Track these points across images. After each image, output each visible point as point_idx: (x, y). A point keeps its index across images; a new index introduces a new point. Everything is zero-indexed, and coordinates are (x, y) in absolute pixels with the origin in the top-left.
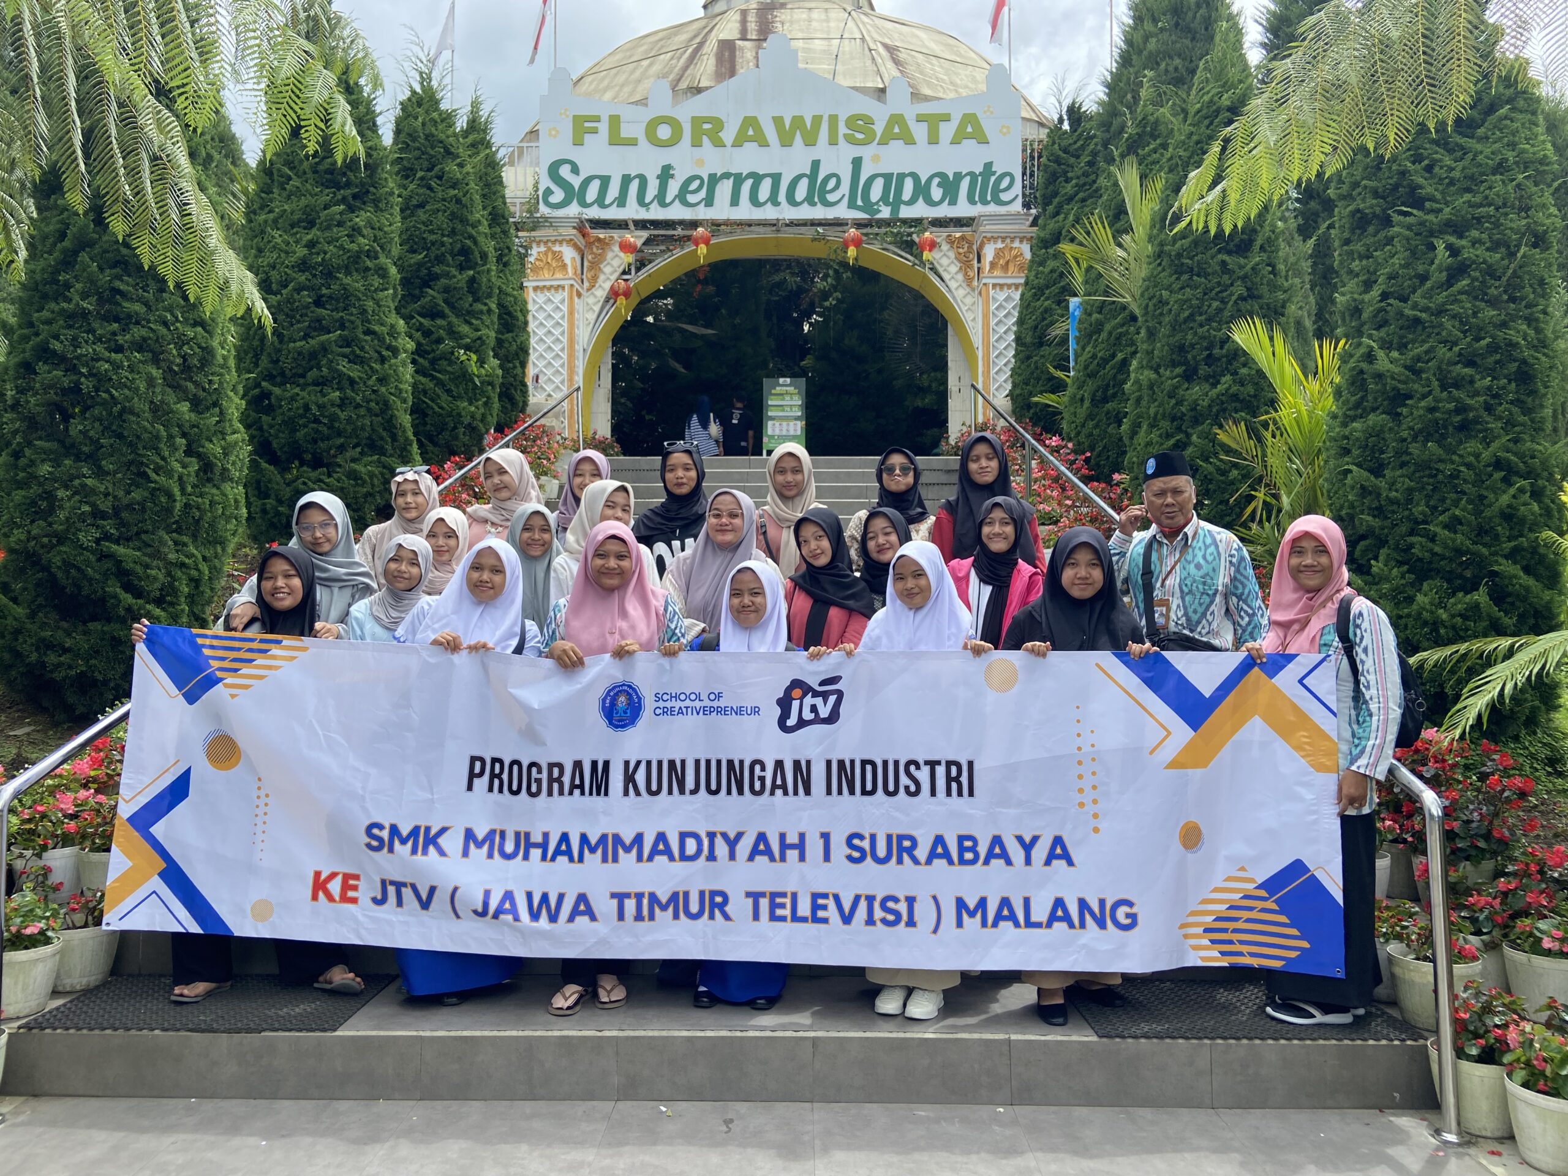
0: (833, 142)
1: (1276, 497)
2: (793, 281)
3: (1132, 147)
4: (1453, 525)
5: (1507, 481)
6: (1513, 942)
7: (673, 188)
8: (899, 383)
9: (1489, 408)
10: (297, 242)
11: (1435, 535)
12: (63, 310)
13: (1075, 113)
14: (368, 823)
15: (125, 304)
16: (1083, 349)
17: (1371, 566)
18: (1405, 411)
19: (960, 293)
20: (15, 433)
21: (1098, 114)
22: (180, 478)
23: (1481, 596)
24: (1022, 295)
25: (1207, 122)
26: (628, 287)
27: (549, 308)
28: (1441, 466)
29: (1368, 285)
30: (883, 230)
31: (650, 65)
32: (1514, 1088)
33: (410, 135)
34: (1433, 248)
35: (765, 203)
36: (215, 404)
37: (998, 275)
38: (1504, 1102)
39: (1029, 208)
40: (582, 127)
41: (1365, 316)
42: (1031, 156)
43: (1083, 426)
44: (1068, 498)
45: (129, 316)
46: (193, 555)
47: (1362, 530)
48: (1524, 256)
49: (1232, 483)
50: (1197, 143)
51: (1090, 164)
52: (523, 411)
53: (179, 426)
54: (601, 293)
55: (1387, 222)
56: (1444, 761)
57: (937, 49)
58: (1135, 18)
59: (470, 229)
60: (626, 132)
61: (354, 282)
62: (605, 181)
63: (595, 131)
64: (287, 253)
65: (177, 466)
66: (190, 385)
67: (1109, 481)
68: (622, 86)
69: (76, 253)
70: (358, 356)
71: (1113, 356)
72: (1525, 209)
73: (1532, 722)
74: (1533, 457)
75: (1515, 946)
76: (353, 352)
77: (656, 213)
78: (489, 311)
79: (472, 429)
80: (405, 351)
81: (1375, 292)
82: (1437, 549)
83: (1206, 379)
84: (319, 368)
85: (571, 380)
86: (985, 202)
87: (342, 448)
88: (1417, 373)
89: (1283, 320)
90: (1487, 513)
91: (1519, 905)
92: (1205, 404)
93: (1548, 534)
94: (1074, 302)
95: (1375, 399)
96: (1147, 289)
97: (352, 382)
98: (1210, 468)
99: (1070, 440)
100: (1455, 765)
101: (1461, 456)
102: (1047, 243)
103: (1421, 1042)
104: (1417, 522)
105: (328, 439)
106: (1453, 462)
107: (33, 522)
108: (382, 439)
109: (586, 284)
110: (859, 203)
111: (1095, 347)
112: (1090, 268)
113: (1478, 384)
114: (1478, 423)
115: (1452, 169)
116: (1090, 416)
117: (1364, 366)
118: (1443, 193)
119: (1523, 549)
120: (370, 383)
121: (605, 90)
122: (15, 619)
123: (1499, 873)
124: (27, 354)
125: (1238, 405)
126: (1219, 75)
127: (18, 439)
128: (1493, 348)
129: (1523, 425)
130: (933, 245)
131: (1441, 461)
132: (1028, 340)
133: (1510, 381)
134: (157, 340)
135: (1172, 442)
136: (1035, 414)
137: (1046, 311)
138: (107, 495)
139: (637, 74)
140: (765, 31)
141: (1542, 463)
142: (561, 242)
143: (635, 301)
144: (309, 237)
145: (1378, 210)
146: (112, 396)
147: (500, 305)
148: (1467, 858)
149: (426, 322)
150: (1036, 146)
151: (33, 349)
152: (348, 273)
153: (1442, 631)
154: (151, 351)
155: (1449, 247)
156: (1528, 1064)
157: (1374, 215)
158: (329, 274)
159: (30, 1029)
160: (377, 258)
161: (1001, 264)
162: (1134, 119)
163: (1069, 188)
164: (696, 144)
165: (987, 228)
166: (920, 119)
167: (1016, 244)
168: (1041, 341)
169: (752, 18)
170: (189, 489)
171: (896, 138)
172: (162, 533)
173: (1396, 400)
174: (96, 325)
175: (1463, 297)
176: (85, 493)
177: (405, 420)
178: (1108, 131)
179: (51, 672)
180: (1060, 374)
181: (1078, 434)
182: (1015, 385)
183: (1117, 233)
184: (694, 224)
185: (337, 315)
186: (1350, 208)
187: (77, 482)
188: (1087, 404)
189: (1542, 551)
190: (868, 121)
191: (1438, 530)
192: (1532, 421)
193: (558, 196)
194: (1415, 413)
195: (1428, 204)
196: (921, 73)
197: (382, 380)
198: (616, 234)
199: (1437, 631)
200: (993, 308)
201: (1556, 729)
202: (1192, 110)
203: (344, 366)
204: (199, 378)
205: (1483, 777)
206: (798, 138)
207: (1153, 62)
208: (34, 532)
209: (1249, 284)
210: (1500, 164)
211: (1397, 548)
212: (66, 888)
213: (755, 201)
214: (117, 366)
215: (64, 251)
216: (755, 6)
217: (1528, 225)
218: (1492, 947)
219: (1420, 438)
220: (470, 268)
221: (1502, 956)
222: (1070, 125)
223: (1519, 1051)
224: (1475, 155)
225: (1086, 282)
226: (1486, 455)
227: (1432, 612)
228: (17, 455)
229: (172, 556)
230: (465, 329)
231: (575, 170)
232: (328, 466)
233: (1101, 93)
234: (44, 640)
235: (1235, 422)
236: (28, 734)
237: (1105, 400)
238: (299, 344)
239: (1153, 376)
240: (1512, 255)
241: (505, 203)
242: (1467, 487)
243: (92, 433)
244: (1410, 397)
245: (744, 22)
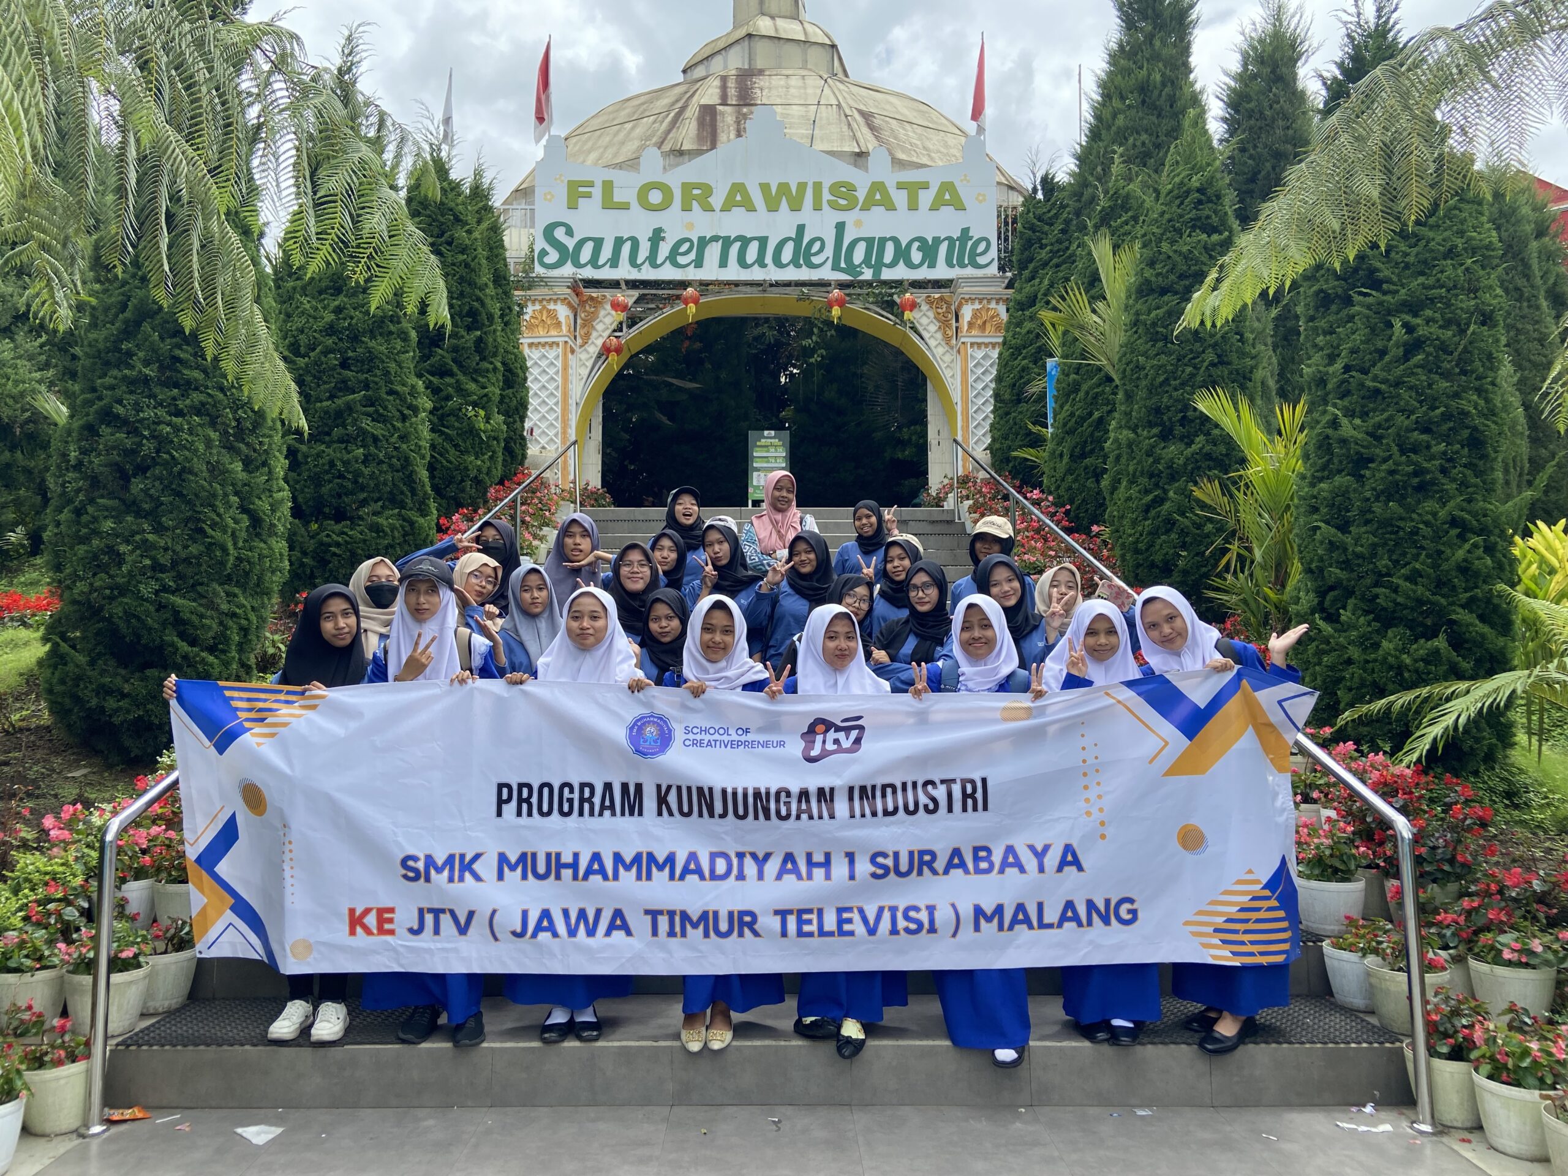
0: (817, 207)
1: (1249, 550)
2: (771, 335)
3: (1105, 220)
4: (1412, 578)
5: (1462, 537)
6: (1477, 954)
7: (664, 250)
8: (878, 435)
9: (1444, 471)
10: (325, 308)
11: (1398, 586)
12: (125, 377)
13: (1047, 182)
14: (402, 856)
15: (185, 372)
16: (1062, 407)
17: (1339, 615)
18: (1367, 473)
19: (939, 351)
20: (79, 490)
21: (1070, 184)
22: (233, 534)
23: (1440, 642)
24: (1000, 354)
25: (1177, 202)
26: (620, 344)
27: (544, 363)
28: (1401, 524)
29: (1332, 358)
30: (865, 291)
31: (633, 128)
32: (1481, 1080)
33: (421, 203)
34: (1391, 326)
35: (752, 265)
36: (265, 464)
37: (976, 336)
38: (1472, 1096)
39: (1004, 271)
40: (576, 192)
41: (1330, 386)
42: (1007, 222)
43: (1063, 480)
44: (1051, 549)
45: (188, 383)
46: (244, 606)
47: (1331, 581)
48: (1473, 333)
49: (1207, 536)
50: (1170, 221)
51: (1063, 231)
52: (522, 463)
53: (233, 485)
54: (593, 349)
55: (1348, 301)
56: (1411, 793)
57: (910, 115)
58: (1103, 95)
59: (477, 292)
60: (618, 197)
61: (379, 346)
62: (598, 243)
63: (588, 196)
64: (315, 318)
65: (230, 521)
66: (242, 446)
67: (1088, 532)
68: (606, 148)
69: (138, 324)
70: (381, 415)
71: (1091, 414)
72: (1473, 291)
73: (1490, 759)
74: (1485, 516)
75: (1478, 957)
76: (377, 411)
77: (648, 274)
78: (495, 369)
79: (477, 481)
80: (424, 410)
81: (1339, 365)
82: (1399, 600)
83: (1181, 439)
84: (345, 427)
85: (564, 433)
86: (962, 266)
87: (364, 503)
88: (1378, 438)
89: (1249, 384)
90: (1445, 566)
91: (1481, 922)
92: (1181, 462)
93: (1502, 586)
94: (1050, 363)
95: (1341, 462)
96: (1125, 354)
97: (376, 439)
98: (1187, 522)
99: (1050, 493)
100: (1421, 797)
101: (1419, 515)
102: (1023, 307)
103: (1398, 1044)
104: (1381, 575)
105: (352, 493)
106: (1412, 520)
107: (94, 575)
108: (402, 493)
109: (579, 341)
110: (843, 265)
111: (1072, 406)
112: (1066, 333)
113: (1434, 449)
114: (1434, 484)
115: (1406, 255)
116: (1069, 471)
117: (1330, 431)
118: (1399, 275)
119: (1479, 600)
120: (393, 440)
121: (589, 152)
122: (77, 666)
123: (1463, 894)
124: (91, 417)
125: (1211, 463)
126: (1189, 158)
127: (81, 497)
128: (1447, 417)
129: (1476, 486)
130: (913, 306)
131: (1401, 519)
132: (1007, 397)
133: (1463, 447)
134: (214, 406)
135: (1150, 497)
136: (1014, 467)
137: (1023, 369)
138: (166, 549)
139: (621, 135)
140: (746, 99)
141: (1494, 521)
142: (555, 301)
143: (625, 357)
144: (336, 303)
145: (1340, 291)
146: (173, 457)
147: (504, 364)
148: (1434, 881)
149: (435, 380)
150: (1010, 212)
151: (96, 412)
152: (373, 337)
153: (1406, 675)
154: (208, 415)
155: (1405, 325)
156: (1492, 1059)
157: (1337, 296)
158: (355, 338)
159: (128, 1046)
160: (399, 322)
161: (979, 323)
162: (1106, 192)
163: (1044, 254)
164: (687, 208)
165: (965, 290)
166: (900, 186)
167: (993, 305)
168: (1018, 399)
169: (731, 84)
170: (241, 544)
171: (878, 204)
172: (215, 585)
173: (1360, 463)
174: (157, 390)
175: (1419, 370)
176: (146, 547)
177: (424, 474)
178: (1079, 201)
179: (110, 716)
180: (1035, 429)
181: (1058, 488)
182: (994, 440)
183: (1092, 299)
184: (684, 284)
185: (362, 377)
186: (1314, 288)
187: (138, 538)
188: (1066, 459)
189: (1496, 601)
190: (852, 188)
191: (1400, 582)
192: (1484, 482)
193: (553, 257)
194: (1377, 475)
195: (1385, 286)
196: (896, 138)
197: (403, 438)
198: (608, 293)
199: (1401, 675)
200: (971, 365)
201: (1513, 765)
202: (1164, 192)
203: (367, 424)
204: (251, 439)
205: (1447, 808)
206: (784, 204)
207: (1121, 137)
208: (97, 584)
209: (1219, 351)
210: (1450, 251)
211: (1363, 598)
212: (141, 918)
213: (743, 263)
214: (177, 429)
215: (126, 322)
216: (734, 72)
217: (1477, 305)
218: (1459, 960)
219: (1382, 498)
220: (477, 329)
221: (1468, 969)
222: (1045, 195)
223: (1484, 1048)
224: (1428, 242)
225: (1064, 345)
226: (1442, 514)
227: (1397, 658)
228: (78, 512)
229: (224, 607)
230: (472, 386)
231: (570, 232)
232: (351, 519)
233: (1072, 165)
234: (103, 686)
235: (1210, 481)
236: (85, 776)
237: (1083, 456)
238: (325, 404)
239: (1132, 435)
240: (1462, 332)
241: (506, 265)
242: (1425, 543)
243: (152, 491)
244: (1372, 460)
245: (724, 88)
